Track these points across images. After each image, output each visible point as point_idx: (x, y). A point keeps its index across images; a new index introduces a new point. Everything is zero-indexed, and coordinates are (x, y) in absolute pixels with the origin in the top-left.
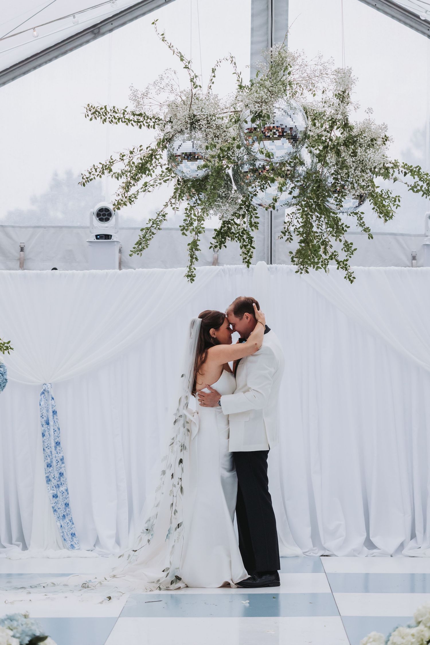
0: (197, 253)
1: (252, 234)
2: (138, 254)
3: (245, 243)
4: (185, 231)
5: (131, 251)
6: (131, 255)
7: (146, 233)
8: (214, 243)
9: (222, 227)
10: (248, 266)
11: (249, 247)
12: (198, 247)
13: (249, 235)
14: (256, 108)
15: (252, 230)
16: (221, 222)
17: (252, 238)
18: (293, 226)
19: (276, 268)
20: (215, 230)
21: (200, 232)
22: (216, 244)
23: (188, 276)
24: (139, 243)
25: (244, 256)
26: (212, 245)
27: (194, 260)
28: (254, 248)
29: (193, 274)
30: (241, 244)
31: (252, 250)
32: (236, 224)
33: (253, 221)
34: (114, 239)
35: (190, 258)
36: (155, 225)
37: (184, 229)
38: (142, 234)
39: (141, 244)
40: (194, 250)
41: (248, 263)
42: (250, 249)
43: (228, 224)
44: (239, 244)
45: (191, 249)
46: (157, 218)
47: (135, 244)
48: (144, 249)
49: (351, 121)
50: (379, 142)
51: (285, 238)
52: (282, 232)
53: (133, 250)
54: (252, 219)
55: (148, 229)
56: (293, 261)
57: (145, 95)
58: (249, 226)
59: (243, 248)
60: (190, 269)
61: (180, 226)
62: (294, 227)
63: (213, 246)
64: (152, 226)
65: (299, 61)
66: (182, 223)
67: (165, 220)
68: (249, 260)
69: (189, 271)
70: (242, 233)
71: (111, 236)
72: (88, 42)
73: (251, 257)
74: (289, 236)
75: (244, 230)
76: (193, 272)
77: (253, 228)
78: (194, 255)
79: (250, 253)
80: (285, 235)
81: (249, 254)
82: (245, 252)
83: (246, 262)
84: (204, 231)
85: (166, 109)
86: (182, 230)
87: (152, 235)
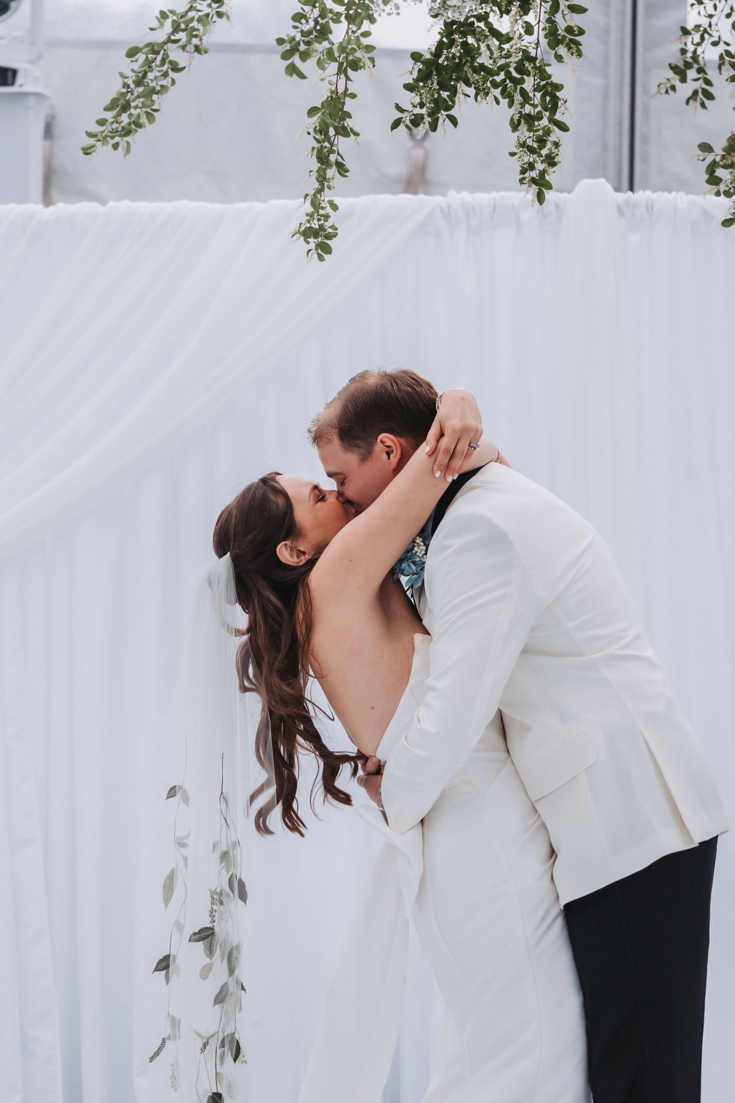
0: (343, 144)
1: (557, 73)
2: (116, 146)
3: (528, 109)
4: (296, 59)
5: (90, 135)
6: (87, 151)
7: (149, 64)
8: (410, 108)
9: (440, 46)
10: (540, 198)
11: (545, 122)
12: (348, 123)
13: (543, 74)
15: (559, 58)
16: (439, 25)
17: (558, 87)
18: (715, 44)
19: (650, 208)
20: (416, 56)
21: (355, 65)
22: (418, 111)
23: (308, 233)
24: (121, 105)
25: (526, 159)
26: (400, 115)
27: (331, 172)
28: (563, 128)
29: (328, 224)
30: (512, 111)
31: (557, 134)
32: (495, 33)
33: (562, 25)
34: (23, 84)
35: (315, 165)
36: (182, 36)
37: (294, 50)
38: (131, 67)
39: (126, 107)
40: (332, 132)
41: (541, 184)
42: (548, 132)
43: (464, 34)
44: (505, 112)
45: (322, 130)
46: (191, 8)
47: (106, 109)
48: (139, 125)
51: (685, 90)
52: (674, 68)
53: (97, 129)
54: (558, 17)
55: (154, 49)
56: (714, 180)
58: (544, 42)
59: (523, 127)
60: (316, 205)
61: (280, 41)
62: (721, 48)
63: (407, 118)
64: (169, 40)
66: (287, 30)
67: (220, 15)
68: (542, 173)
69: (311, 215)
70: (520, 69)
71: (15, 72)
73: (551, 161)
74: (701, 84)
75: (527, 57)
76: (327, 217)
77: (562, 50)
78: (331, 151)
79: (549, 145)
80: (683, 80)
81: (544, 152)
82: (530, 142)
83: (533, 181)
84: (372, 60)
86: (286, 56)
87: (172, 74)
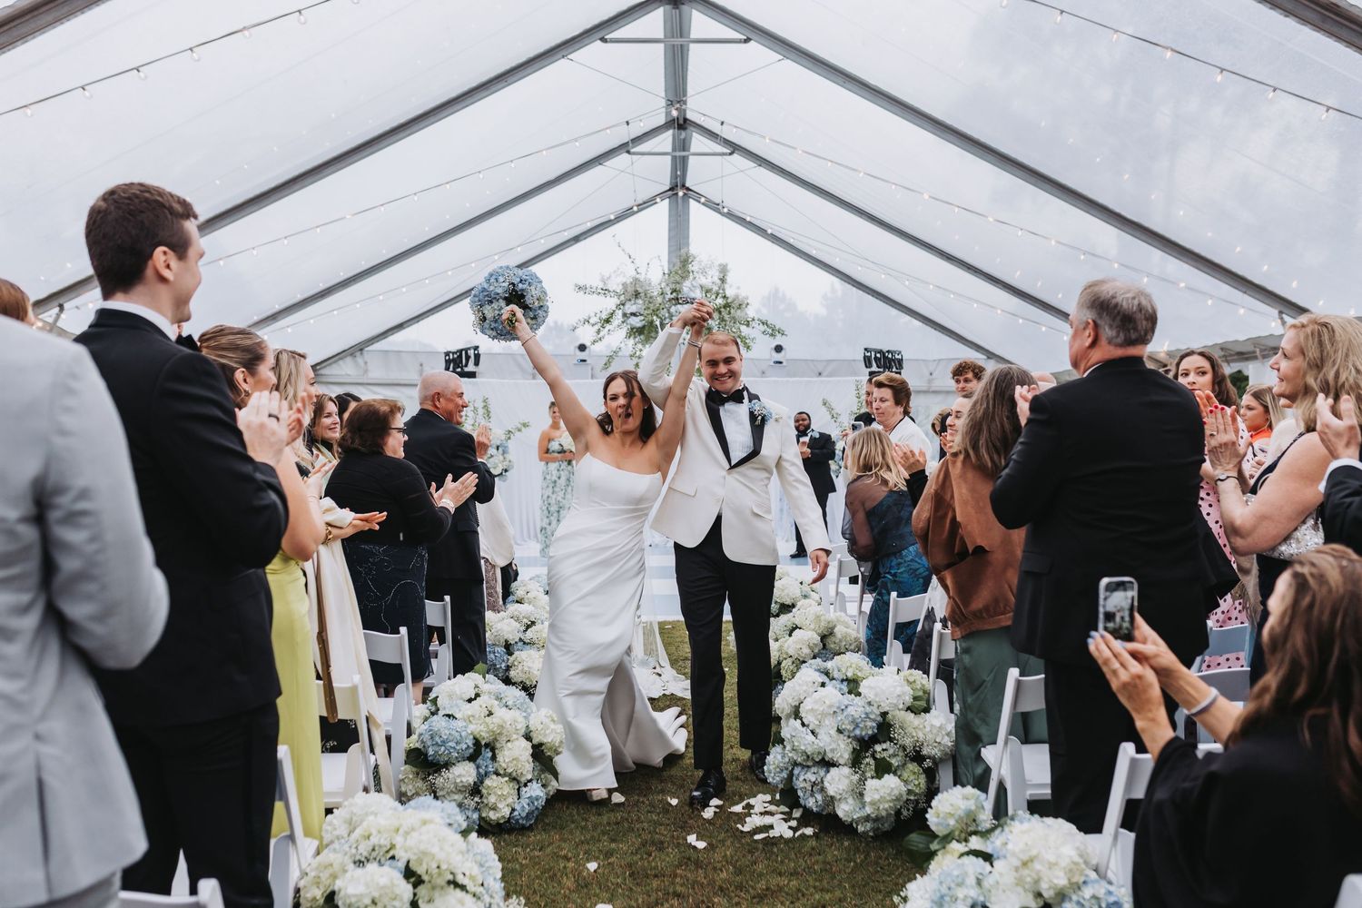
5: (601, 369)
6: (600, 371)
14: (673, 286)
34: (588, 362)
39: (606, 365)
46: (616, 350)
47: (603, 365)
49: (728, 294)
50: (744, 306)
57: (609, 278)
65: (697, 259)
67: (620, 351)
71: (586, 360)
72: (571, 245)
85: (621, 287)
87: (613, 360)
